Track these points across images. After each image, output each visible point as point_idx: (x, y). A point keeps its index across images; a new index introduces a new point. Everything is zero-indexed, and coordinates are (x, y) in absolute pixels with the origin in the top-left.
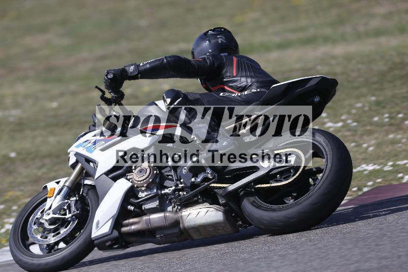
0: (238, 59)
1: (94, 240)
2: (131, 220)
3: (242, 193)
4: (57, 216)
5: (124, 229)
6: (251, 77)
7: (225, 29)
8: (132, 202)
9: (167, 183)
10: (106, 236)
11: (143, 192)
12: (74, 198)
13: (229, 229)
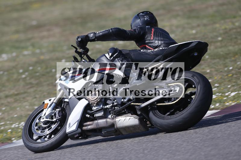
0: (155, 30)
1: (68, 134)
2: (88, 123)
3: (149, 108)
4: (48, 120)
5: (84, 128)
6: (161, 40)
7: (150, 12)
8: (89, 112)
9: (108, 102)
10: (74, 132)
11: (95, 107)
12: (58, 110)
13: (142, 129)
